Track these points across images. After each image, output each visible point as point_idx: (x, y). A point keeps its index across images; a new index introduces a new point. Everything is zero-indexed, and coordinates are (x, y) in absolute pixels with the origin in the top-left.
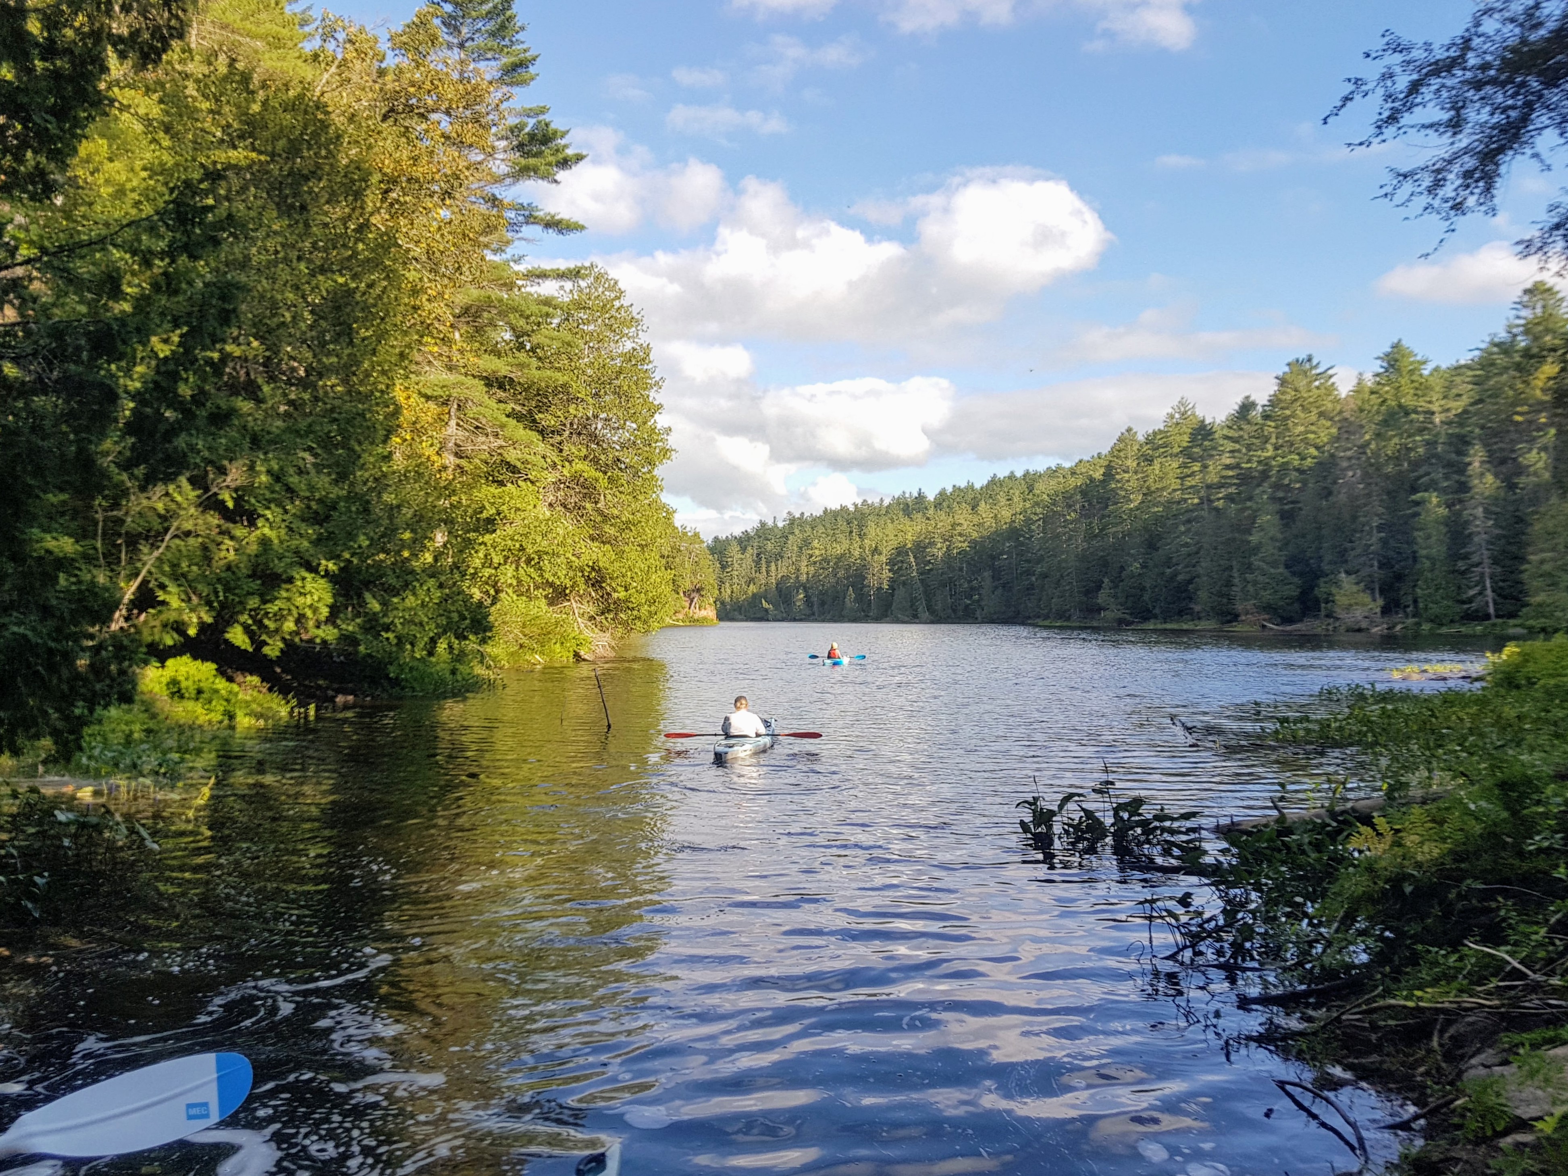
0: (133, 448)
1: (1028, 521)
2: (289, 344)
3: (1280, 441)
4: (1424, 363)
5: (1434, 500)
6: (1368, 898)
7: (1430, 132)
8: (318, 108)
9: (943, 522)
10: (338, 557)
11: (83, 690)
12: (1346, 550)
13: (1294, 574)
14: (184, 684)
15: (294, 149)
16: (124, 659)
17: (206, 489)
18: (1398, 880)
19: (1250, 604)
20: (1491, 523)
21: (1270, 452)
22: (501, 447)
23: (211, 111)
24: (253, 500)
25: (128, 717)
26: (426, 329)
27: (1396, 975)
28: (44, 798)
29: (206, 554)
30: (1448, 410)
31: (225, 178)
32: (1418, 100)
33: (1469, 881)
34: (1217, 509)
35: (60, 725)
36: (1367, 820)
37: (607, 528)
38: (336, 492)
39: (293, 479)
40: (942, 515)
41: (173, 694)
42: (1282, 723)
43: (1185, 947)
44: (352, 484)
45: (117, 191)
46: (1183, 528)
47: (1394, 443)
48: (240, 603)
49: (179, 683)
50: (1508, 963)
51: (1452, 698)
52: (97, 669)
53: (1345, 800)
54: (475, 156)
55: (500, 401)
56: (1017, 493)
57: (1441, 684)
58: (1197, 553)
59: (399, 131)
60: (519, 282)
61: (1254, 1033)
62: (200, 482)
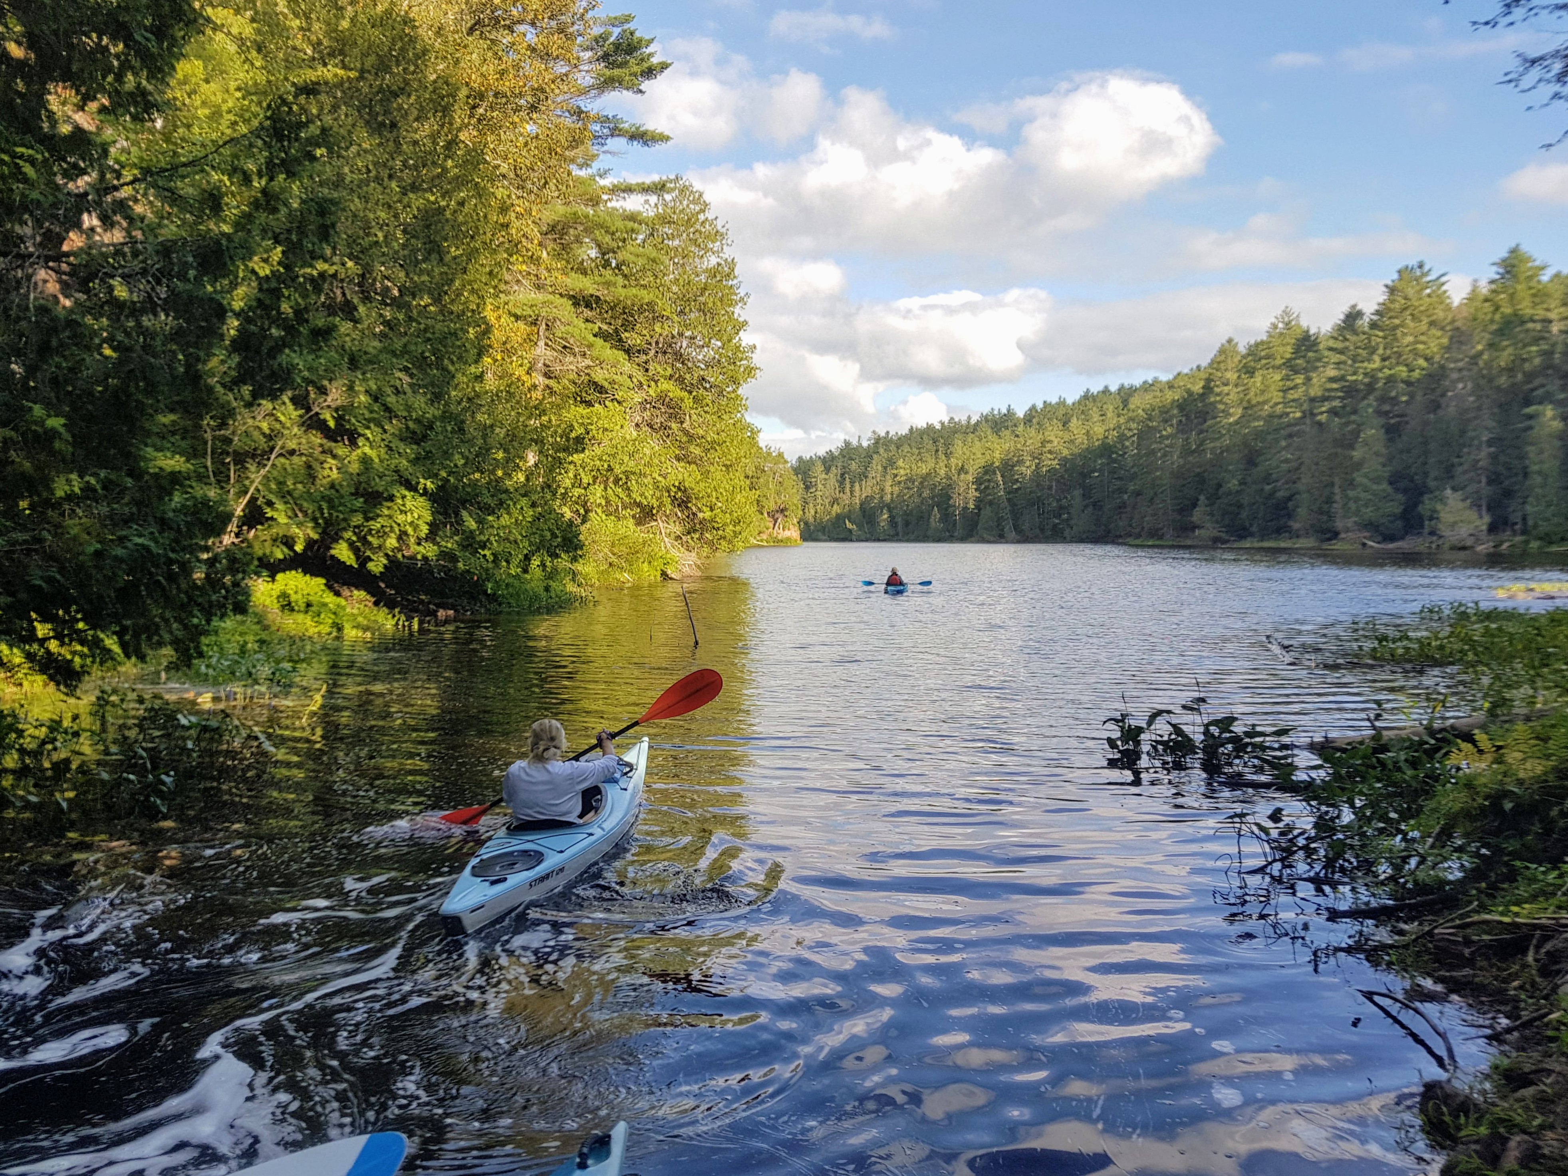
0: (239, 367)
1: (1122, 437)
2: (383, 264)
3: (1388, 352)
4: (1543, 268)
5: (1549, 413)
6: (1467, 814)
8: (405, 23)
9: (1032, 438)
10: (436, 475)
11: (200, 600)
12: (1453, 466)
13: (1397, 490)
14: (293, 598)
15: (383, 67)
16: (237, 571)
17: (309, 409)
18: (1498, 797)
19: (1350, 522)
21: (1376, 363)
22: (588, 367)
23: (301, 29)
24: (353, 420)
25: (241, 628)
26: (515, 248)
27: (1493, 891)
28: (168, 703)
29: (310, 473)
34: (1320, 424)
35: (180, 634)
36: (1468, 738)
37: (692, 448)
38: (432, 412)
39: (391, 400)
40: (1032, 432)
41: (283, 607)
42: (1380, 641)
43: (1275, 860)
44: (447, 404)
45: (214, 113)
46: (1283, 443)
47: (1505, 357)
48: (345, 520)
49: (289, 596)
51: (1557, 617)
52: (212, 582)
53: (1444, 718)
54: (561, 68)
55: (587, 320)
56: (1111, 408)
57: (1549, 603)
58: (1298, 469)
59: (484, 44)
60: (605, 197)
61: (1344, 945)
62: (300, 401)
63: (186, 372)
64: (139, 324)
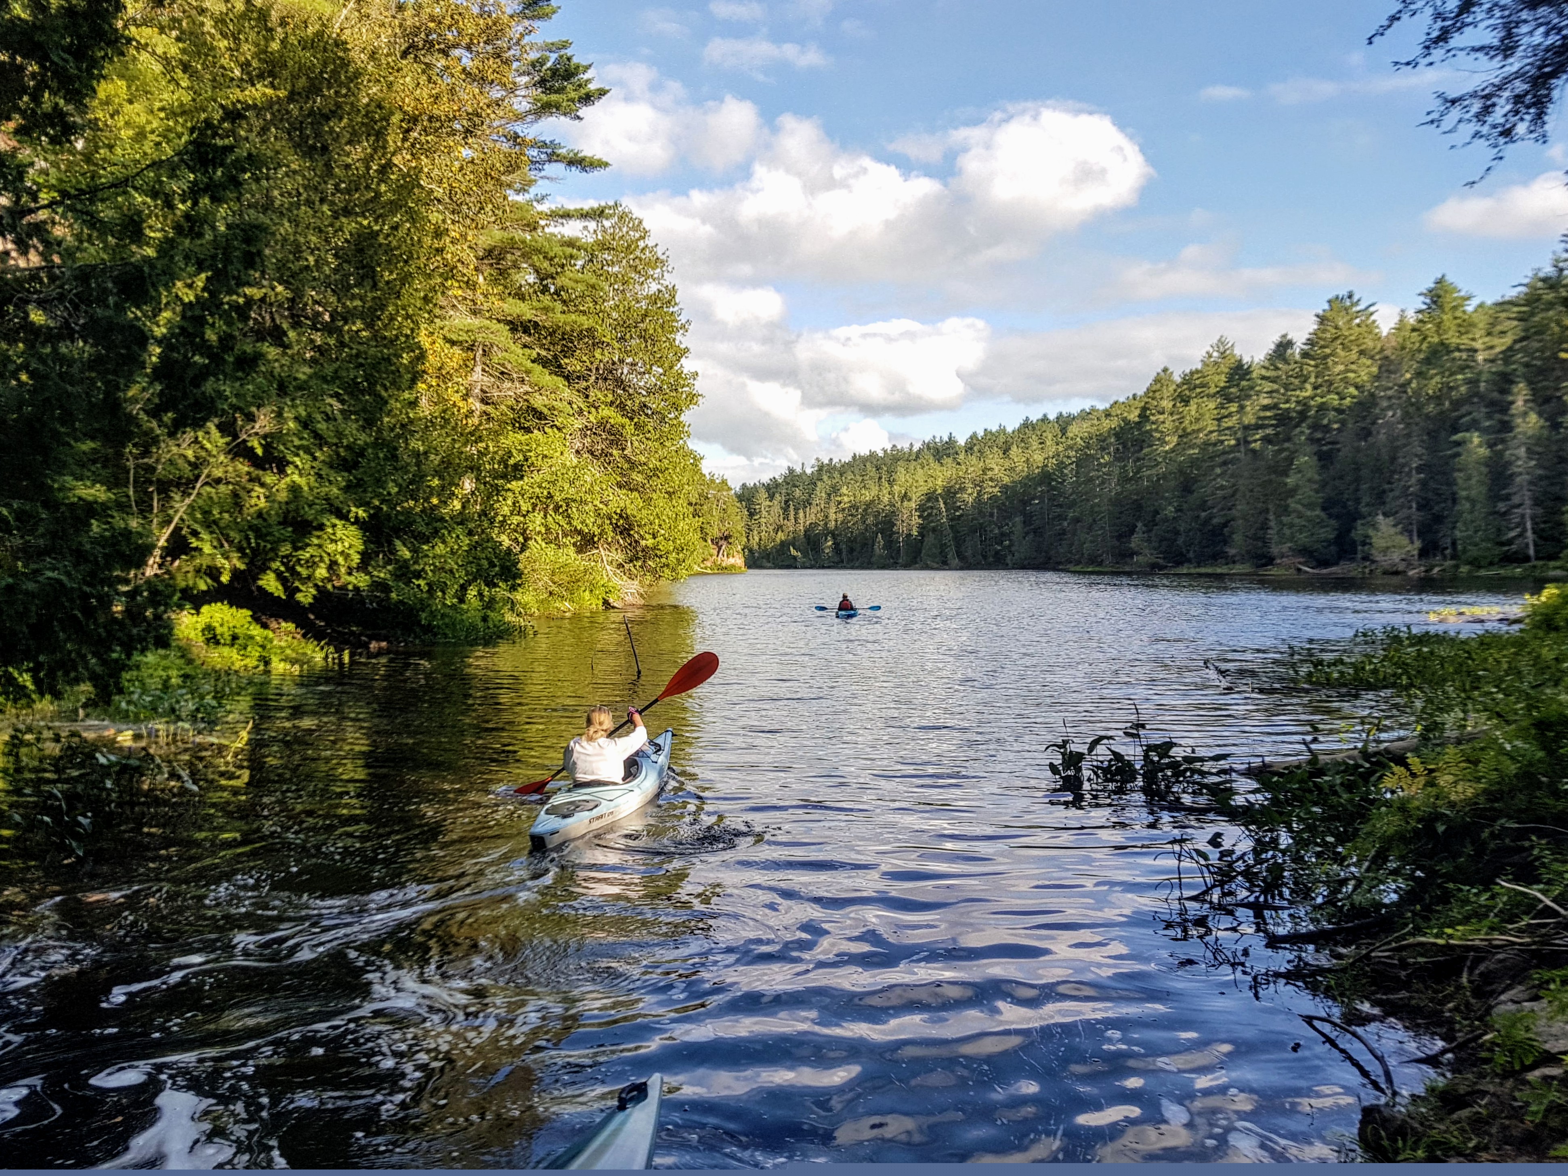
0: (161, 394)
1: (1061, 466)
2: (314, 289)
3: (1320, 380)
4: (1469, 298)
5: (1476, 440)
6: (1401, 837)
7: (1479, 55)
8: (337, 45)
9: (973, 467)
10: (368, 504)
11: (119, 634)
12: (1384, 492)
13: (1330, 516)
14: (219, 630)
15: (314, 89)
16: (159, 604)
17: (235, 436)
18: (1430, 820)
19: (1285, 547)
20: (1533, 463)
21: (1308, 392)
22: (527, 393)
23: (229, 49)
24: (282, 447)
25: (164, 663)
26: (450, 272)
27: (1427, 915)
28: (86, 741)
29: (236, 501)
30: (1492, 348)
31: (245, 118)
32: (1469, 20)
33: (1503, 821)
34: (1254, 451)
35: (98, 669)
36: (1401, 761)
37: (634, 475)
38: (363, 438)
39: (322, 426)
40: (974, 460)
41: (208, 640)
42: (1315, 666)
43: (1214, 886)
44: (379, 431)
45: (137, 134)
46: (1218, 471)
47: (1433, 385)
48: (272, 549)
49: (214, 629)
50: (1541, 901)
51: (1487, 640)
52: (133, 614)
53: (1378, 742)
54: (496, 93)
55: (525, 346)
56: (1050, 437)
57: (1478, 626)
58: (1233, 495)
59: (419, 68)
60: (542, 223)
61: (1283, 970)
62: (229, 429)
63: (105, 399)
64: (55, 350)
